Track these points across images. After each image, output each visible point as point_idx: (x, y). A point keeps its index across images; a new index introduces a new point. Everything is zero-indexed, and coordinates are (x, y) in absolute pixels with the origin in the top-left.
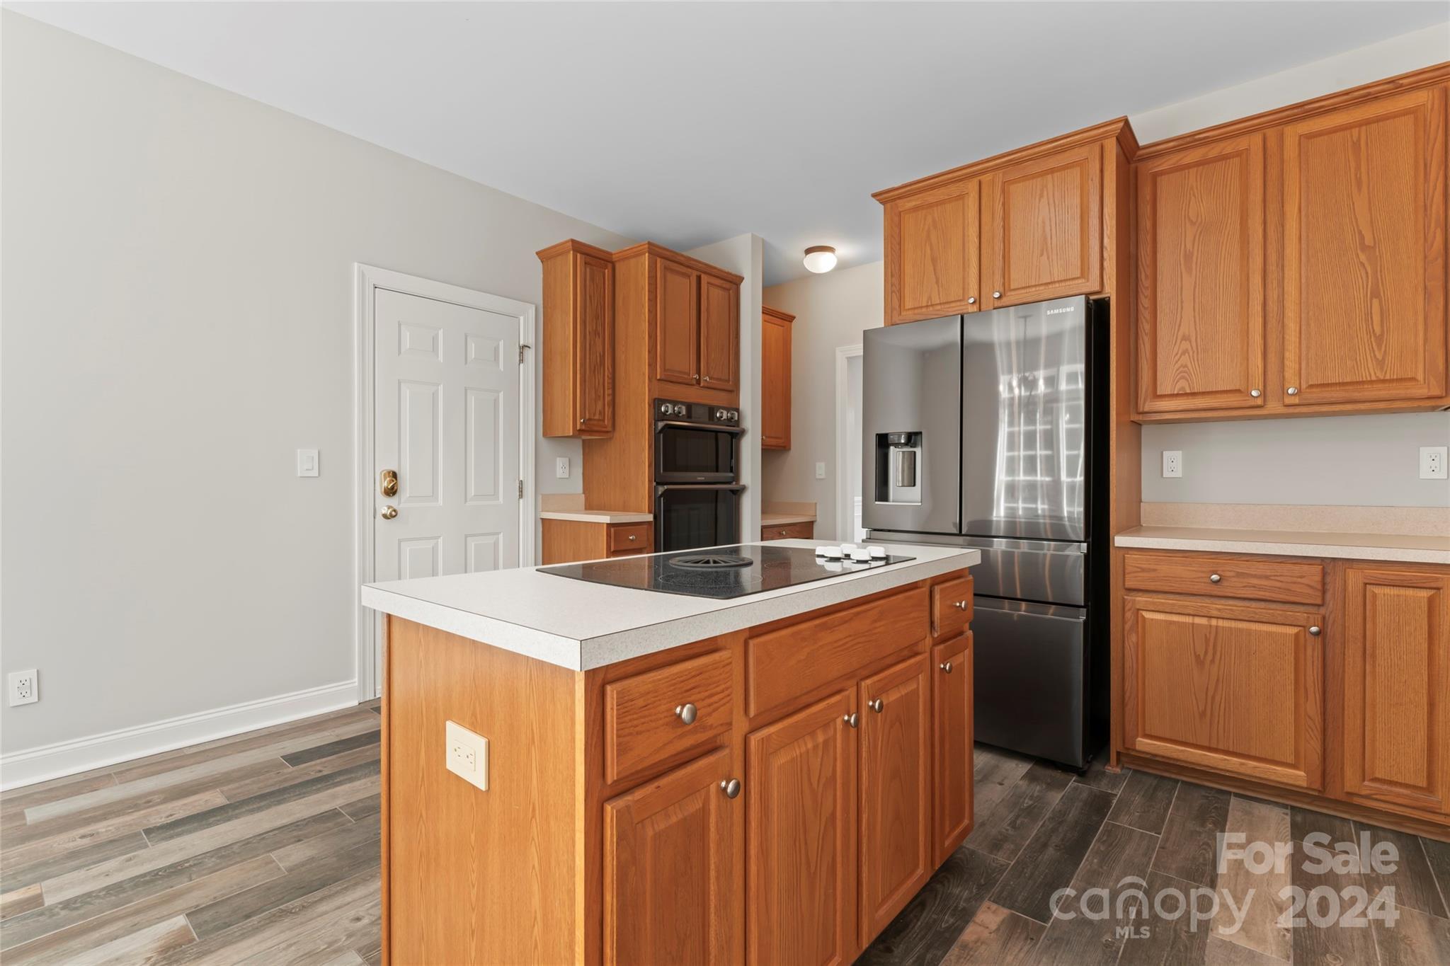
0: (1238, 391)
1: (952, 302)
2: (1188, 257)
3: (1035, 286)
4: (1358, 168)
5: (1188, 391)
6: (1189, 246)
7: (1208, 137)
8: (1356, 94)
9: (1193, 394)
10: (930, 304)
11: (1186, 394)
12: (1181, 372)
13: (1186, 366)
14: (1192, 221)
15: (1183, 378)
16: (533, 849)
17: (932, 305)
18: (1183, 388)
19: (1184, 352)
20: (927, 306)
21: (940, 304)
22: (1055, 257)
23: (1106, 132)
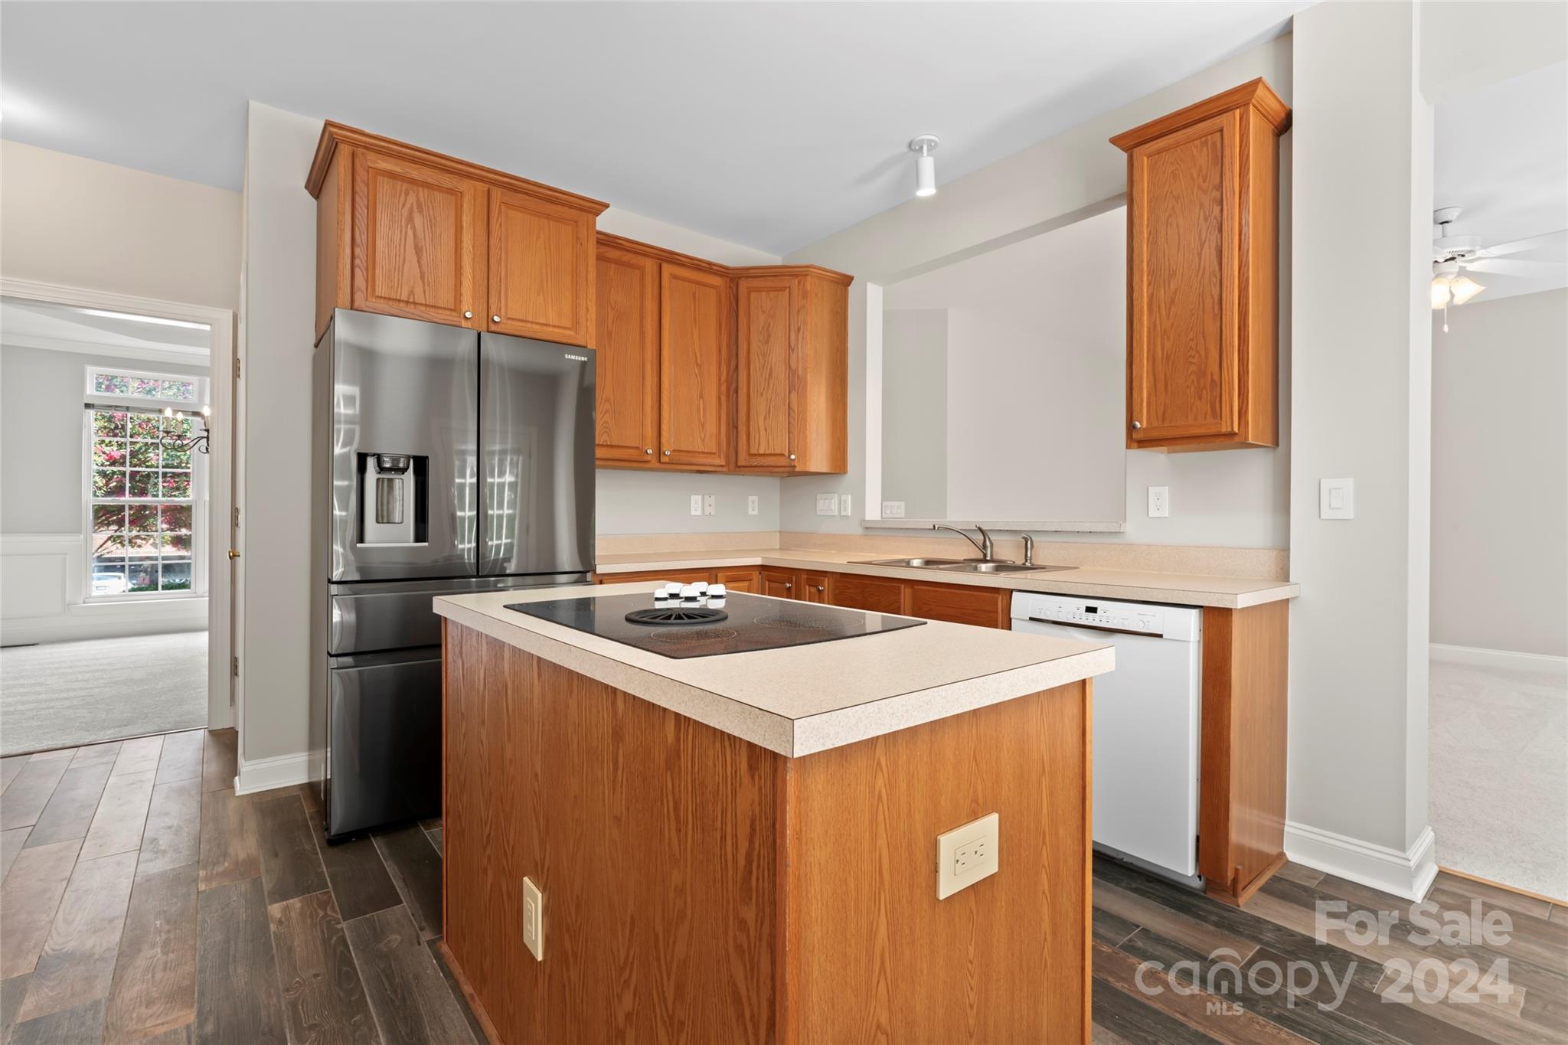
0: (638, 448)
1: (441, 308)
2: (609, 334)
3: (532, 322)
4: (695, 311)
5: (609, 444)
6: (610, 326)
7: (622, 245)
8: (695, 262)
9: (612, 446)
10: (411, 300)
11: (607, 446)
12: (605, 427)
13: (608, 423)
14: (612, 307)
15: (606, 432)
16: (1044, 876)
17: (414, 303)
18: (605, 441)
19: (607, 411)
20: (407, 302)
21: (426, 305)
22: (550, 301)
23: (593, 208)
